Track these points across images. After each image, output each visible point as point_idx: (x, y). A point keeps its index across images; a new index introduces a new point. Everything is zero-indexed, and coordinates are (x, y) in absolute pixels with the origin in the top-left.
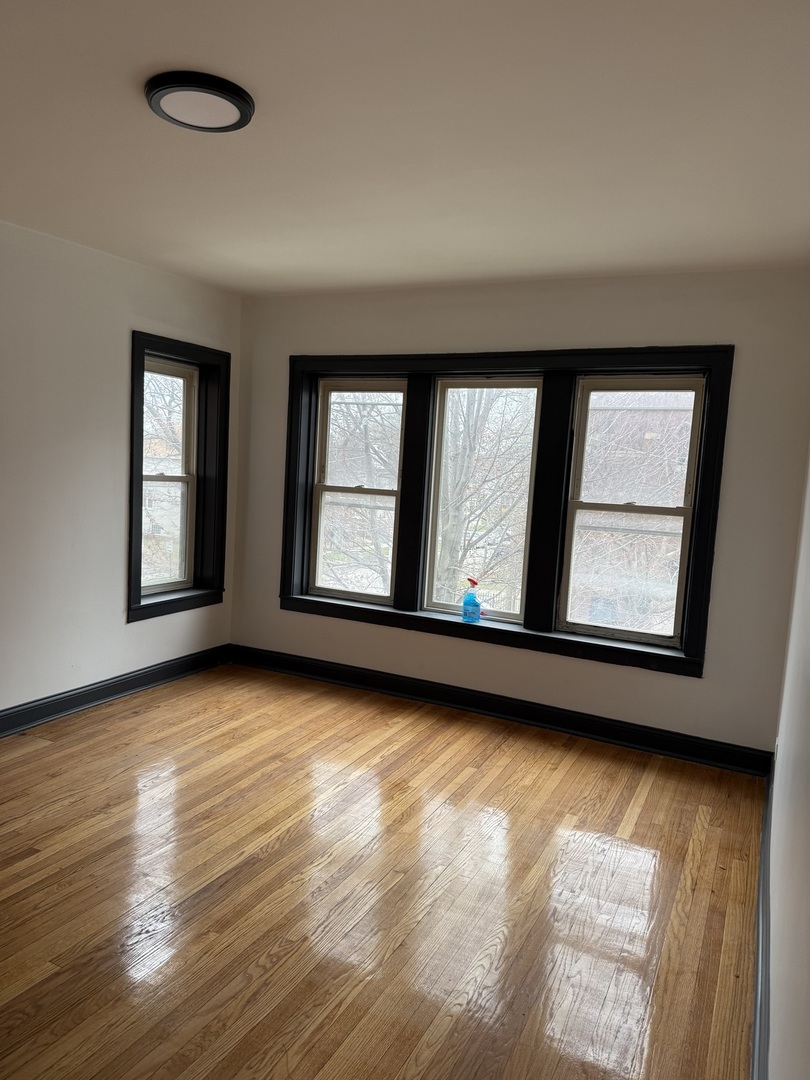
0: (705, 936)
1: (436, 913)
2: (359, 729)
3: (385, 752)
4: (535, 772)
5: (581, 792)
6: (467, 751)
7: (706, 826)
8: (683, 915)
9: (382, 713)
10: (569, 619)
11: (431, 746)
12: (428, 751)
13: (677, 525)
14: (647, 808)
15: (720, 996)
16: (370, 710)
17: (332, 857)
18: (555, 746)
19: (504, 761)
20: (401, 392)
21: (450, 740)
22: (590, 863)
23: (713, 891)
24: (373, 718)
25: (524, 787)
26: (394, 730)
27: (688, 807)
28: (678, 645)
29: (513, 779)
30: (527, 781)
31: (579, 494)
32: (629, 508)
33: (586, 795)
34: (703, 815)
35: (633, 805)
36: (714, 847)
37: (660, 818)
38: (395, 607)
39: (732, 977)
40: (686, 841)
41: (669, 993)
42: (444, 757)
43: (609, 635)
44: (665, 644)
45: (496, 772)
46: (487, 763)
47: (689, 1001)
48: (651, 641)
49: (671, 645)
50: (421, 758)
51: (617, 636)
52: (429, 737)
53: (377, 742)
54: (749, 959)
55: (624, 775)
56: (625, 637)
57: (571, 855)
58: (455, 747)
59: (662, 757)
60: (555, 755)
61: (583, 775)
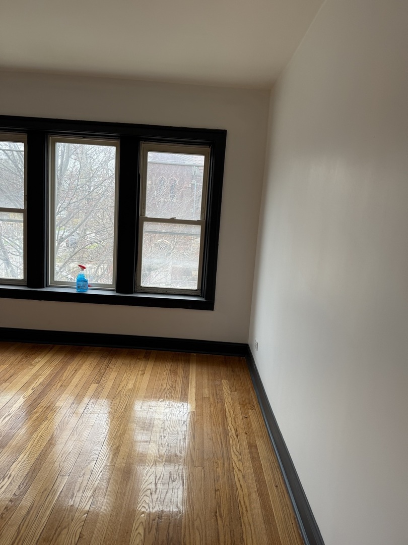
0: (253, 465)
1: (97, 501)
2: (12, 371)
3: (35, 385)
4: (133, 378)
5: (162, 385)
6: (89, 373)
7: (229, 392)
8: (237, 453)
9: (26, 356)
10: (142, 285)
11: (65, 374)
12: (64, 378)
13: (197, 230)
14: (199, 388)
15: (274, 503)
16: (17, 356)
17: (11, 478)
18: (140, 359)
19: (113, 375)
20: (23, 142)
21: (77, 367)
22: (180, 433)
23: (246, 433)
24: (20, 361)
25: (129, 390)
26: (37, 367)
27: (217, 383)
28: (200, 294)
29: (121, 386)
30: (130, 386)
31: (144, 213)
32: (173, 221)
33: (164, 387)
34: (225, 385)
35: (191, 387)
36: (237, 404)
37: (206, 392)
38: (28, 286)
39: (274, 487)
40: (223, 405)
41: (249, 511)
42: (75, 380)
43: (164, 292)
44: (194, 294)
45: (110, 384)
46: (103, 378)
47: (260, 513)
48: (186, 293)
49: (196, 294)
50: (60, 384)
51: (168, 292)
52: (62, 368)
53: (27, 378)
54: (277, 472)
55: (181, 369)
56: (173, 292)
57: (168, 430)
58: (81, 372)
59: (195, 354)
60: (141, 365)
61: (160, 374)
